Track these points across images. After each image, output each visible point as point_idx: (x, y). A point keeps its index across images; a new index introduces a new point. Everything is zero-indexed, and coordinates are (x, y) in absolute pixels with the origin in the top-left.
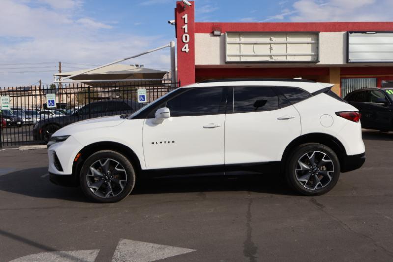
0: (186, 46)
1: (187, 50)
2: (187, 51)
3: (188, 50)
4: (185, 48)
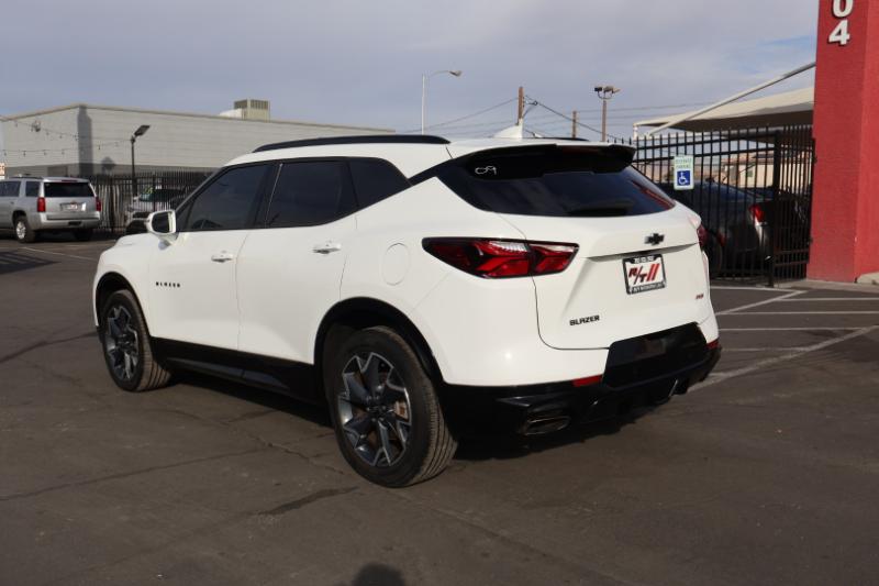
0: (843, 25)
1: (844, 38)
2: (844, 42)
3: (848, 37)
4: (839, 33)
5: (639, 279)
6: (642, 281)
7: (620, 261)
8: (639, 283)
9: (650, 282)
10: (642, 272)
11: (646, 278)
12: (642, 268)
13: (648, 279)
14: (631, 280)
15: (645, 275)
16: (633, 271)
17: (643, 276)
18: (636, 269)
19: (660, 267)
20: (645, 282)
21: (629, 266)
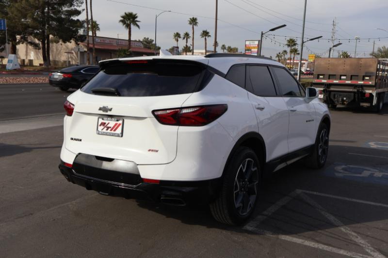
5: (106, 129)
6: (107, 130)
7: (97, 117)
8: (105, 130)
9: (112, 132)
10: (108, 126)
11: (110, 129)
12: (109, 123)
13: (111, 130)
14: (100, 128)
15: (110, 127)
16: (103, 124)
17: (108, 128)
18: (105, 123)
19: (121, 126)
20: (109, 131)
21: (101, 121)
